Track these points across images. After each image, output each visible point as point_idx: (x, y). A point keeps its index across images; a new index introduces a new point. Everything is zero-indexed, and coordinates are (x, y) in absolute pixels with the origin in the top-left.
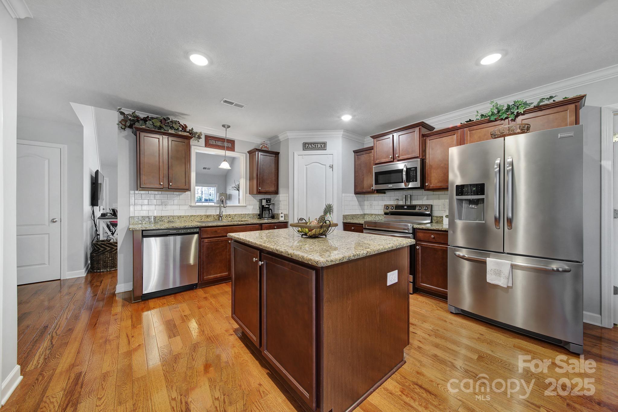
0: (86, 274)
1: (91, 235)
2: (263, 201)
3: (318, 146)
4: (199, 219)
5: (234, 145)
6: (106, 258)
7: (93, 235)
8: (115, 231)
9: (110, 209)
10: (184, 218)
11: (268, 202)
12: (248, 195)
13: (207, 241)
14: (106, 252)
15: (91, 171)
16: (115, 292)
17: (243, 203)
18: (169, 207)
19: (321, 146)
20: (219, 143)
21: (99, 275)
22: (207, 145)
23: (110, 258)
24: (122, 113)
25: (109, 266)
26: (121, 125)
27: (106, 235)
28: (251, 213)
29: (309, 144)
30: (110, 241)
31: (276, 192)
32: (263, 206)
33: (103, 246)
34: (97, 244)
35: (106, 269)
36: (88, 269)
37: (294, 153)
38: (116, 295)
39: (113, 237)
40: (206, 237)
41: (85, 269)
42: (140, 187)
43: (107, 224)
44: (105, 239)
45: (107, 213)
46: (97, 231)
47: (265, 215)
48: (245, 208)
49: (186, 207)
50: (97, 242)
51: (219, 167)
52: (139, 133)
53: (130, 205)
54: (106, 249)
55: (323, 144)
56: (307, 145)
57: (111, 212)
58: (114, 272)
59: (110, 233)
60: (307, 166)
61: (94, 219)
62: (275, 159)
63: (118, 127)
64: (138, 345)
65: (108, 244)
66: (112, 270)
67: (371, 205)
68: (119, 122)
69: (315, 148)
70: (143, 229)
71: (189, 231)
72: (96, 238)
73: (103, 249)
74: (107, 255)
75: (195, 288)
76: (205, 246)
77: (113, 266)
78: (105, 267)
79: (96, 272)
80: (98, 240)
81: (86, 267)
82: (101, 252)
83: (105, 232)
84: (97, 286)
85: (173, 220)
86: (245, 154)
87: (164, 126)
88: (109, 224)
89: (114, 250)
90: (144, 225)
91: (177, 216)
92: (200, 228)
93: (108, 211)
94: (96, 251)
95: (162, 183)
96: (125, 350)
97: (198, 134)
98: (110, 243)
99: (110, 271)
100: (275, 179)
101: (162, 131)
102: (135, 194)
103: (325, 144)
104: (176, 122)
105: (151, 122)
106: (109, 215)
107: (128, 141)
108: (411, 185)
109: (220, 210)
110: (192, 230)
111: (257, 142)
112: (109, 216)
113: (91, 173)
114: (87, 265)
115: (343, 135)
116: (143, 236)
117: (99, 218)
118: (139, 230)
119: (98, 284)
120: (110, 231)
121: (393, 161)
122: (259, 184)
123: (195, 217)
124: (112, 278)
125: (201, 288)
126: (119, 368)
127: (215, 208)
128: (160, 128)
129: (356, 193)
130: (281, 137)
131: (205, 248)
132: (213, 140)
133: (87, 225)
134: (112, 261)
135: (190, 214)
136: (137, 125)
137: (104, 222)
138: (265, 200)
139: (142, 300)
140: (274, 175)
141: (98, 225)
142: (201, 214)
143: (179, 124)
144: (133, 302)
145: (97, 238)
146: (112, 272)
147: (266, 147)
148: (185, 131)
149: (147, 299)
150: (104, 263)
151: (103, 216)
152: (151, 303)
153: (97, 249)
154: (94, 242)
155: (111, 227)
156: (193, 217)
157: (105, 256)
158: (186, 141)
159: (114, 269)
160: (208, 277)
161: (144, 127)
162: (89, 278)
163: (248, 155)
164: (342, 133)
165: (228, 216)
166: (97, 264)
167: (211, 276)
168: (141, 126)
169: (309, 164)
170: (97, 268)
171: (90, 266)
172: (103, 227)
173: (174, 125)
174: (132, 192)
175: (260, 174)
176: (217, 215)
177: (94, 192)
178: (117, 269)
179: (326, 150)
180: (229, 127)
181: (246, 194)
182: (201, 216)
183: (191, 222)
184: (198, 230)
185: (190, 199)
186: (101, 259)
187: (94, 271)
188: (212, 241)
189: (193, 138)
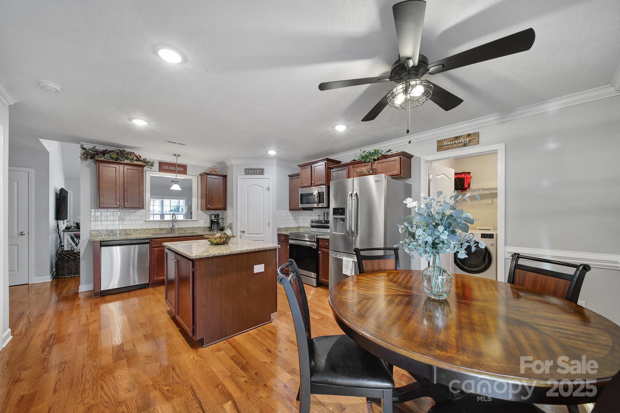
0: (51, 279)
1: (56, 247)
2: (212, 216)
3: (257, 171)
4: (153, 232)
5: (186, 169)
6: (70, 266)
7: (57, 247)
8: (79, 242)
9: (74, 223)
10: (139, 231)
11: (217, 217)
12: (200, 211)
13: (157, 250)
14: (70, 260)
15: (56, 189)
16: (78, 291)
17: (195, 218)
18: (126, 222)
19: (259, 171)
20: (172, 168)
21: (63, 280)
22: (161, 169)
23: (74, 266)
24: (84, 149)
25: (73, 272)
26: (83, 156)
27: (70, 246)
28: (202, 226)
29: (249, 170)
30: (74, 251)
31: (225, 209)
32: (212, 221)
33: (67, 255)
34: (62, 254)
35: (70, 275)
36: (54, 275)
37: (237, 176)
38: (79, 294)
39: (77, 248)
40: (156, 246)
41: (51, 275)
42: (99, 207)
43: (71, 236)
44: (70, 249)
45: (71, 226)
46: (62, 243)
47: (214, 227)
48: (197, 222)
49: (142, 222)
50: (62, 252)
51: (170, 189)
52: (99, 164)
53: (91, 221)
54: (70, 258)
55: (261, 170)
56: (248, 171)
57: (75, 226)
58: (78, 277)
59: (73, 244)
60: (248, 188)
61: (59, 232)
62: (223, 181)
63: (81, 159)
64: (94, 320)
65: (72, 253)
66: (76, 276)
67: (304, 219)
68: (82, 155)
69: (255, 173)
70: (101, 240)
71: (140, 241)
72: (60, 249)
73: (67, 258)
74: (71, 263)
75: (146, 287)
76: (155, 254)
77: (77, 273)
78: (70, 273)
79: (61, 278)
80: (62, 250)
81: (52, 274)
82: (65, 260)
83: (69, 243)
84: (62, 288)
85: (129, 233)
86: (197, 177)
87: (120, 158)
88: (73, 236)
89: (77, 258)
90: (103, 237)
91: (133, 229)
92: (151, 239)
93: (72, 224)
94: (61, 260)
95: (118, 204)
96: (84, 323)
97: (151, 163)
98: (74, 253)
99: (74, 277)
100: (223, 198)
101: (119, 161)
102: (96, 212)
103: (262, 170)
104: (131, 153)
105: (108, 155)
106: (73, 227)
107: (89, 169)
108: (321, 205)
109: (173, 224)
110: (143, 241)
111: (207, 166)
112: (73, 229)
113: (56, 190)
114: (52, 272)
115: (277, 163)
116: (101, 246)
117: (63, 231)
118: (98, 241)
119: (64, 286)
120: (74, 243)
121: (311, 186)
122: (208, 202)
123: (150, 230)
124: (75, 282)
125: (152, 287)
126: (79, 331)
127: (169, 222)
128: (117, 159)
129: (291, 210)
130: (228, 163)
131: (155, 255)
132: (166, 165)
133: (52, 237)
134: (76, 268)
135: (145, 228)
136: (97, 158)
137: (68, 234)
138: (214, 215)
139: (101, 296)
140: (222, 194)
141: (62, 236)
142: (155, 228)
143: (134, 154)
144: (93, 297)
145: (62, 249)
146: (76, 278)
147: (215, 171)
148: (139, 160)
149: (105, 295)
150: (69, 270)
151: (68, 229)
152: (108, 298)
153: (62, 258)
154: (59, 252)
155: (75, 239)
156: (147, 230)
157: (69, 264)
158: (140, 169)
159: (78, 275)
160: (158, 278)
161: (103, 158)
162: (54, 283)
163: (200, 177)
164: (276, 161)
165: (180, 229)
166: (62, 271)
167: (161, 278)
168: (100, 158)
169: (250, 186)
170: (62, 274)
171: (55, 273)
172: (67, 239)
173: (129, 156)
174: (93, 210)
175: (209, 194)
176: (170, 228)
177: (59, 207)
178: (80, 276)
179: (263, 175)
180: (179, 156)
181: (197, 210)
182: (155, 229)
183: (146, 234)
184: (148, 241)
185: (145, 215)
186: (66, 267)
187: (59, 277)
188: (161, 249)
189: (147, 166)
